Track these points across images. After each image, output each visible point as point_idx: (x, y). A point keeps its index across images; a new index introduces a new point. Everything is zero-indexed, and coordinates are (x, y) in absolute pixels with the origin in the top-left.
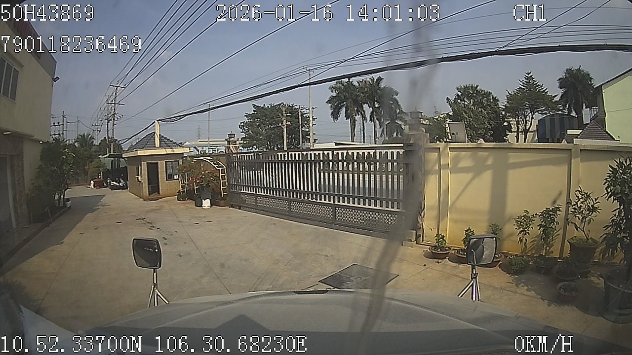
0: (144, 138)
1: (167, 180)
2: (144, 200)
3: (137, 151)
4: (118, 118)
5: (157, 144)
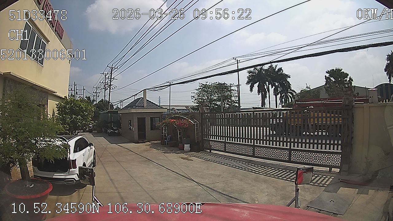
1: (151, 130)
2: (135, 143)
3: (130, 109)
5: (145, 105)
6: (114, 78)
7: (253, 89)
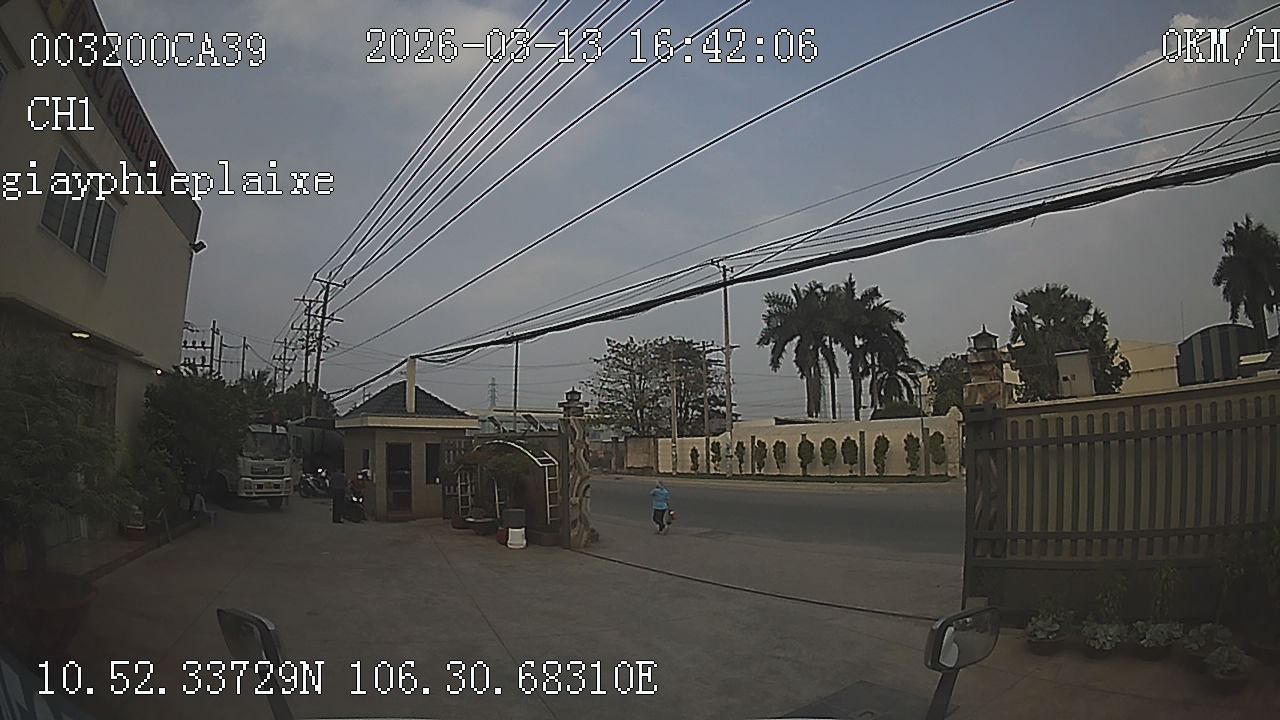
0: (382, 391)
1: (427, 483)
2: (376, 520)
3: (367, 416)
4: (328, 348)
5: (411, 406)
6: (333, 315)
7: (780, 360)
